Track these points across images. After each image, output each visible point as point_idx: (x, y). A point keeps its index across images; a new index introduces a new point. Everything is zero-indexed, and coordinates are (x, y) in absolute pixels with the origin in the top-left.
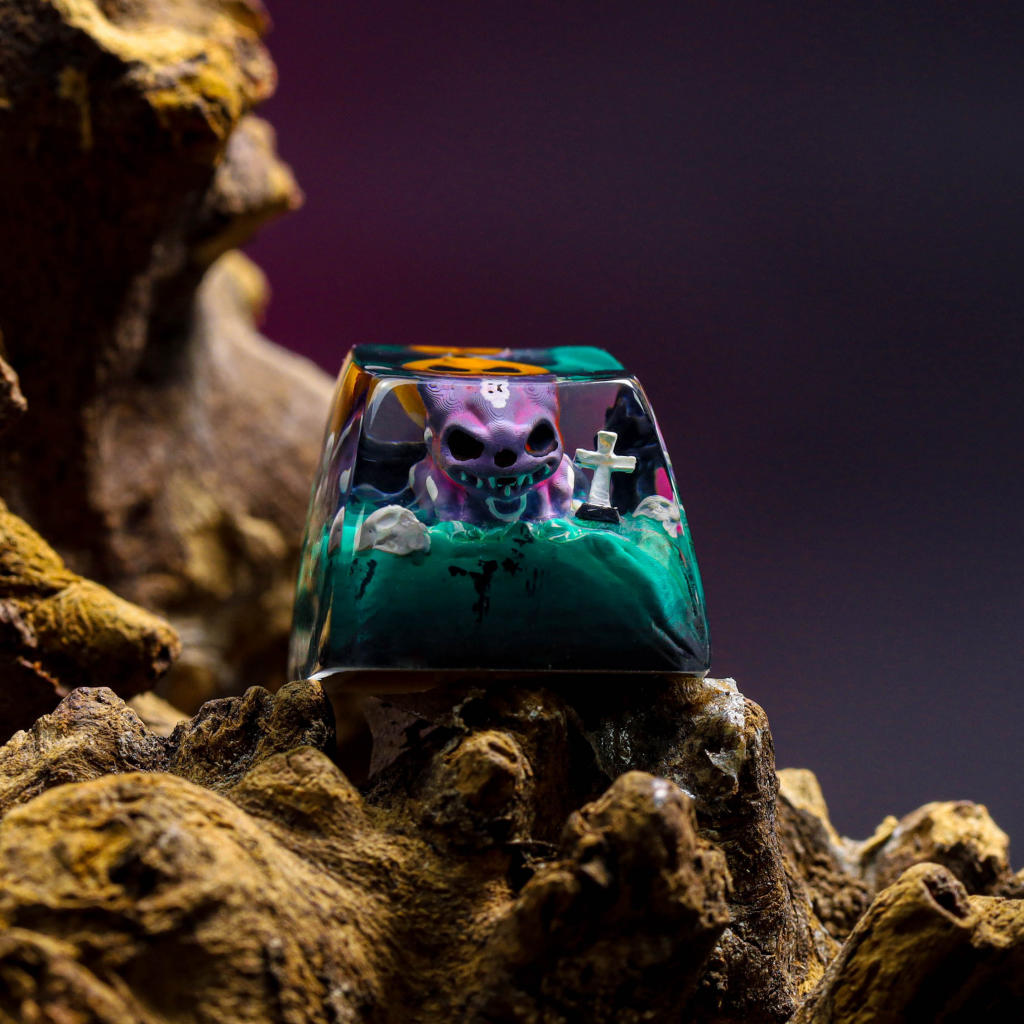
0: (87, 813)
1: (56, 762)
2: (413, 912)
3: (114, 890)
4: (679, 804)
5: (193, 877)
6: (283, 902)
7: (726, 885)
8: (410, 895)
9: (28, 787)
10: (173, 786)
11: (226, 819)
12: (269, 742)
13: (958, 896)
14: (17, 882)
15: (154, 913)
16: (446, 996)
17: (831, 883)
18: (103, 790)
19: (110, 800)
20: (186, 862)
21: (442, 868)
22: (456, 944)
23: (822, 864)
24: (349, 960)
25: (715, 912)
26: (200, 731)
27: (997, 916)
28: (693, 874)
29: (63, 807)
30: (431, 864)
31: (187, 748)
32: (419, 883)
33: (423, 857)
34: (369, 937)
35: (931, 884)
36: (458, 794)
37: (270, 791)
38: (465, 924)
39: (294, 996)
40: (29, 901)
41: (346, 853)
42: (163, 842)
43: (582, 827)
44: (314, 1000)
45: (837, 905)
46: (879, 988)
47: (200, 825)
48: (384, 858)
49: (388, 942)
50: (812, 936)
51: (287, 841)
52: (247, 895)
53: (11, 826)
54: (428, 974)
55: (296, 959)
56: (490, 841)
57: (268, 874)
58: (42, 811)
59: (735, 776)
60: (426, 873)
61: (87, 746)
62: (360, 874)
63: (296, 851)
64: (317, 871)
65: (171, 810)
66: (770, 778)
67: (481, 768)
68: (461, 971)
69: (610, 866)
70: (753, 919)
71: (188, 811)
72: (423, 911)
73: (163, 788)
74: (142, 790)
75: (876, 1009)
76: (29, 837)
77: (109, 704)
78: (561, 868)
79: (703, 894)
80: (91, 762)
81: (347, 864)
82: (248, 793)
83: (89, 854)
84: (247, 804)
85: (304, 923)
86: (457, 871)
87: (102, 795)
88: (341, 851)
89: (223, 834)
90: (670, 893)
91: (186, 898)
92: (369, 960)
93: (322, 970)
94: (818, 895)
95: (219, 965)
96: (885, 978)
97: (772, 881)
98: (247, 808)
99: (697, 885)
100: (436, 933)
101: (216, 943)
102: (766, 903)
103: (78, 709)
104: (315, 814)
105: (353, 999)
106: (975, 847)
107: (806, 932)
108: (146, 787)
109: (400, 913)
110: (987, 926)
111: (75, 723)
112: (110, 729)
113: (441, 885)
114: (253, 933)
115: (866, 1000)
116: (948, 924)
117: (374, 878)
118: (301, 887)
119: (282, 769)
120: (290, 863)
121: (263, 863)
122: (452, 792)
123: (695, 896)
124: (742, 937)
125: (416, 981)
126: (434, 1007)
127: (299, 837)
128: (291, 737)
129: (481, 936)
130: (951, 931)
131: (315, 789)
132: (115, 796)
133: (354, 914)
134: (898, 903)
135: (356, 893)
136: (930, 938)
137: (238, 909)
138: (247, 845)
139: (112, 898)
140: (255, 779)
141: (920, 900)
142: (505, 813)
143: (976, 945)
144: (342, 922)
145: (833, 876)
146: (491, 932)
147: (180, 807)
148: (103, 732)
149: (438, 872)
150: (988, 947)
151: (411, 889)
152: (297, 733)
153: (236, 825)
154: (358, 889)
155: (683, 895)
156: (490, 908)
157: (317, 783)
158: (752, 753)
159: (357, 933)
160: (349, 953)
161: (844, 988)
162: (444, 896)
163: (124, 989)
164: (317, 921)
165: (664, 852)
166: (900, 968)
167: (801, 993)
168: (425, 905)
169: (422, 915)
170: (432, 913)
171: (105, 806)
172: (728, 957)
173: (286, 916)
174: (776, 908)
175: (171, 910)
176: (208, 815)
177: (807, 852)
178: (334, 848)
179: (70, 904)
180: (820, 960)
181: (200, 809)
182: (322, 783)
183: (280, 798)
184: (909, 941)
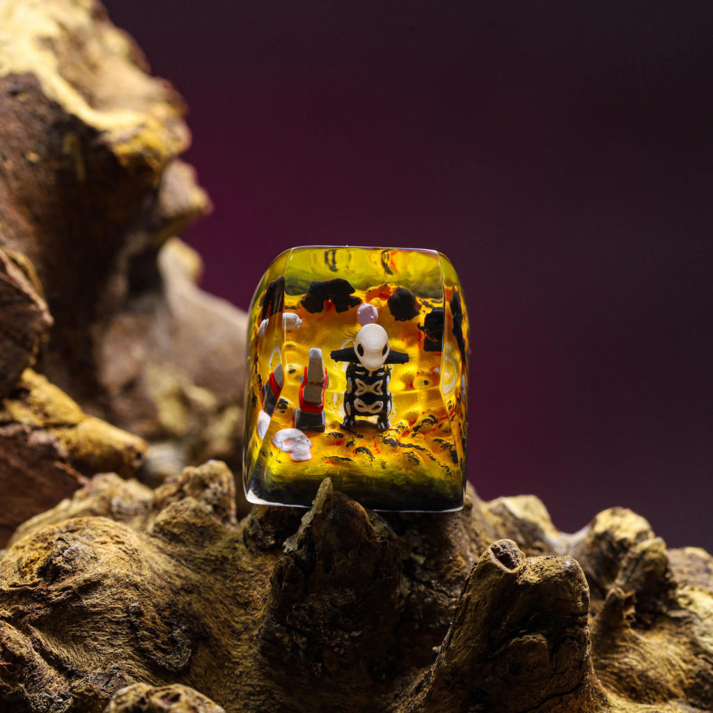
2: (235, 584)
3: (38, 579)
5: (82, 571)
6: (145, 582)
8: (234, 575)
11: (123, 539)
13: (513, 556)
23: (539, 548)
24: (191, 612)
30: (247, 557)
33: (243, 554)
35: (496, 550)
37: (162, 523)
41: (198, 554)
42: (66, 552)
44: (162, 635)
46: (471, 610)
48: (219, 556)
54: (243, 618)
55: (151, 613)
60: (244, 563)
61: (92, 507)
62: (206, 565)
63: (168, 555)
71: (100, 536)
72: (240, 583)
77: (110, 483)
81: (199, 560)
83: (32, 561)
85: (159, 593)
86: (259, 561)
88: (196, 553)
91: (75, 582)
93: (168, 618)
95: (97, 617)
96: (472, 605)
100: (247, 595)
101: (94, 606)
102: (450, 569)
103: (93, 486)
104: (182, 534)
109: (227, 586)
111: (89, 494)
112: (107, 497)
113: (250, 569)
115: (466, 618)
117: (214, 567)
118: (163, 574)
125: (237, 622)
127: (173, 547)
130: (503, 576)
131: (182, 520)
133: (198, 587)
135: (202, 576)
136: (492, 581)
137: (110, 586)
138: (130, 552)
139: (35, 585)
141: (488, 559)
143: (520, 583)
147: (96, 534)
150: (527, 584)
151: (235, 572)
153: (127, 542)
157: (184, 517)
159: (199, 598)
160: (191, 609)
162: (251, 574)
164: (169, 592)
166: (479, 599)
168: (243, 580)
170: (245, 584)
173: (146, 590)
175: (64, 589)
176: (112, 538)
178: (192, 552)
181: (108, 534)
184: (483, 583)
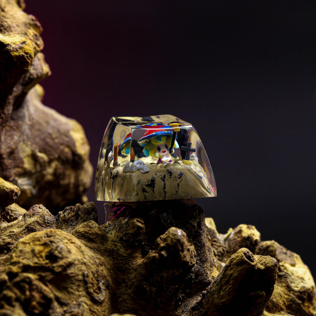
0: (39, 241)
1: (30, 224)
2: (118, 262)
3: (47, 261)
4: (184, 236)
5: (66, 257)
6: (88, 262)
7: (195, 254)
8: (118, 258)
9: (23, 231)
10: (60, 233)
11: (73, 241)
12: (82, 218)
13: (251, 257)
14: (23, 259)
15: (57, 267)
16: (127, 282)
17: (217, 246)
18: (43, 234)
19: (45, 237)
20: (64, 254)
21: (125, 251)
22: (129, 270)
23: (215, 241)
24: (103, 275)
25: (192, 261)
26: (65, 215)
27: (261, 261)
28: (187, 253)
29: (33, 239)
30: (123, 250)
31: (61, 220)
32: (120, 254)
33: (120, 248)
34: (108, 268)
35: (245, 254)
36: (129, 233)
37: (83, 232)
38: (131, 265)
39: (91, 285)
40: (26, 264)
41: (102, 248)
42: (59, 249)
43: (160, 242)
44: (95, 286)
45: (219, 252)
46: (233, 279)
47: (67, 243)
48: (111, 249)
49: (113, 269)
50: (214, 261)
51: (88, 245)
52: (79, 261)
53: (20, 244)
54: (122, 277)
55: (91, 276)
56: (137, 244)
57: (84, 255)
58: (28, 240)
59: (196, 225)
60: (122, 252)
61: (37, 220)
62: (105, 253)
63: (89, 248)
64: (95, 252)
65: (60, 239)
66: (204, 225)
67: (135, 226)
68: (131, 276)
69: (167, 252)
70: (200, 260)
71: (64, 239)
73: (58, 233)
74: (52, 234)
75: (232, 285)
76: (25, 247)
77: (42, 209)
78: (155, 252)
79: (190, 257)
80: (38, 224)
81: (102, 250)
82: (78, 233)
83: (41, 252)
84: (77, 236)
85: (92, 266)
86: (129, 251)
87: (43, 236)
89: (72, 245)
90: (182, 258)
91: (64, 263)
92: (108, 274)
93: (97, 278)
94: (215, 250)
95: (73, 279)
96: (234, 277)
97: (205, 250)
98: (78, 237)
99: (188, 255)
100: (124, 267)
101: (72, 273)
102: (204, 256)
103: (35, 210)
104: (94, 238)
105: (105, 284)
106: (253, 237)
107: (212, 260)
108: (53, 233)
109: (115, 262)
110: (259, 264)
111: (34, 214)
112: (42, 216)
113: (125, 255)
114: (81, 270)
115: (229, 282)
116: (250, 264)
117: (109, 253)
118: (92, 257)
119: (86, 227)
120: (89, 251)
121: (82, 252)
122: (128, 232)
123: (188, 259)
124: (198, 265)
125: (119, 279)
126: (124, 285)
127: (90, 244)
128: (87, 217)
129: (135, 268)
130: (250, 266)
131: (94, 232)
132: (46, 236)
133: (104, 263)
134: (237, 259)
135: (105, 257)
136: (245, 268)
137: (77, 264)
138: (78, 247)
139: (46, 264)
140: (79, 229)
141: (243, 258)
142: (141, 237)
143: (256, 269)
144: (102, 265)
145: (218, 244)
146: (138, 267)
147: (62, 238)
148: (41, 216)
149: (125, 252)
150: (259, 269)
151: (118, 256)
152: (88, 216)
153: (75, 242)
154: (105, 256)
155: (185, 258)
156: (137, 261)
157: (95, 231)
158: (200, 220)
159: (105, 268)
160: (103, 273)
161: (224, 279)
162: (126, 258)
163: (50, 286)
164: (96, 266)
165: (180, 248)
166: (238, 275)
167: (211, 276)
169: (120, 262)
170: (123, 262)
171: (43, 238)
172: (195, 270)
173: (88, 265)
174: (206, 257)
175: (61, 266)
176: (69, 240)
177: (212, 238)
178: (99, 247)
179: (36, 265)
180: (216, 267)
181: (67, 239)
182: (96, 230)
183: (86, 234)
184: (240, 268)
